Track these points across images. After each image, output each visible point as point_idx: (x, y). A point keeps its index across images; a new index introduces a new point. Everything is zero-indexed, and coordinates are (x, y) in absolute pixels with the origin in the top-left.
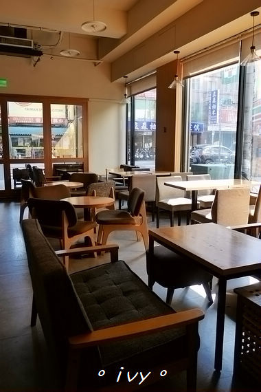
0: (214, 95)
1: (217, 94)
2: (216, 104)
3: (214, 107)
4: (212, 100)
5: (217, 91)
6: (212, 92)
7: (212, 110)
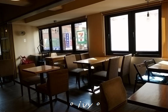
0: (67, 35)
1: (68, 35)
2: (68, 39)
3: (68, 40)
4: (67, 37)
5: (68, 34)
6: (66, 34)
7: (67, 42)
